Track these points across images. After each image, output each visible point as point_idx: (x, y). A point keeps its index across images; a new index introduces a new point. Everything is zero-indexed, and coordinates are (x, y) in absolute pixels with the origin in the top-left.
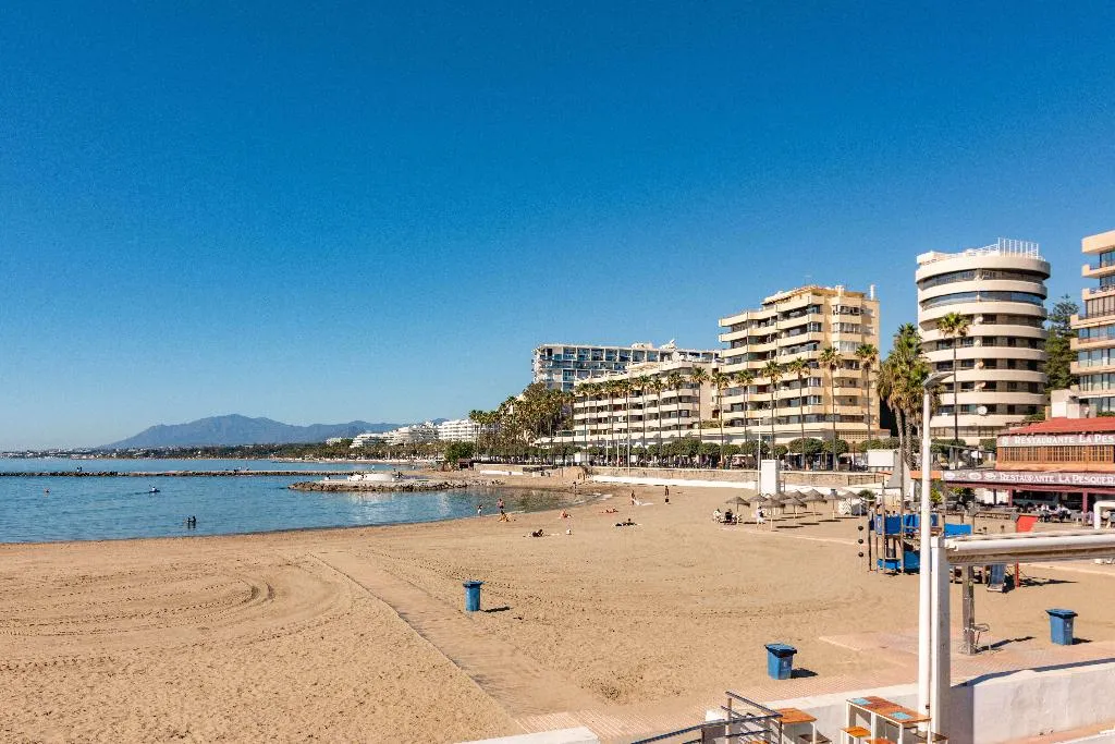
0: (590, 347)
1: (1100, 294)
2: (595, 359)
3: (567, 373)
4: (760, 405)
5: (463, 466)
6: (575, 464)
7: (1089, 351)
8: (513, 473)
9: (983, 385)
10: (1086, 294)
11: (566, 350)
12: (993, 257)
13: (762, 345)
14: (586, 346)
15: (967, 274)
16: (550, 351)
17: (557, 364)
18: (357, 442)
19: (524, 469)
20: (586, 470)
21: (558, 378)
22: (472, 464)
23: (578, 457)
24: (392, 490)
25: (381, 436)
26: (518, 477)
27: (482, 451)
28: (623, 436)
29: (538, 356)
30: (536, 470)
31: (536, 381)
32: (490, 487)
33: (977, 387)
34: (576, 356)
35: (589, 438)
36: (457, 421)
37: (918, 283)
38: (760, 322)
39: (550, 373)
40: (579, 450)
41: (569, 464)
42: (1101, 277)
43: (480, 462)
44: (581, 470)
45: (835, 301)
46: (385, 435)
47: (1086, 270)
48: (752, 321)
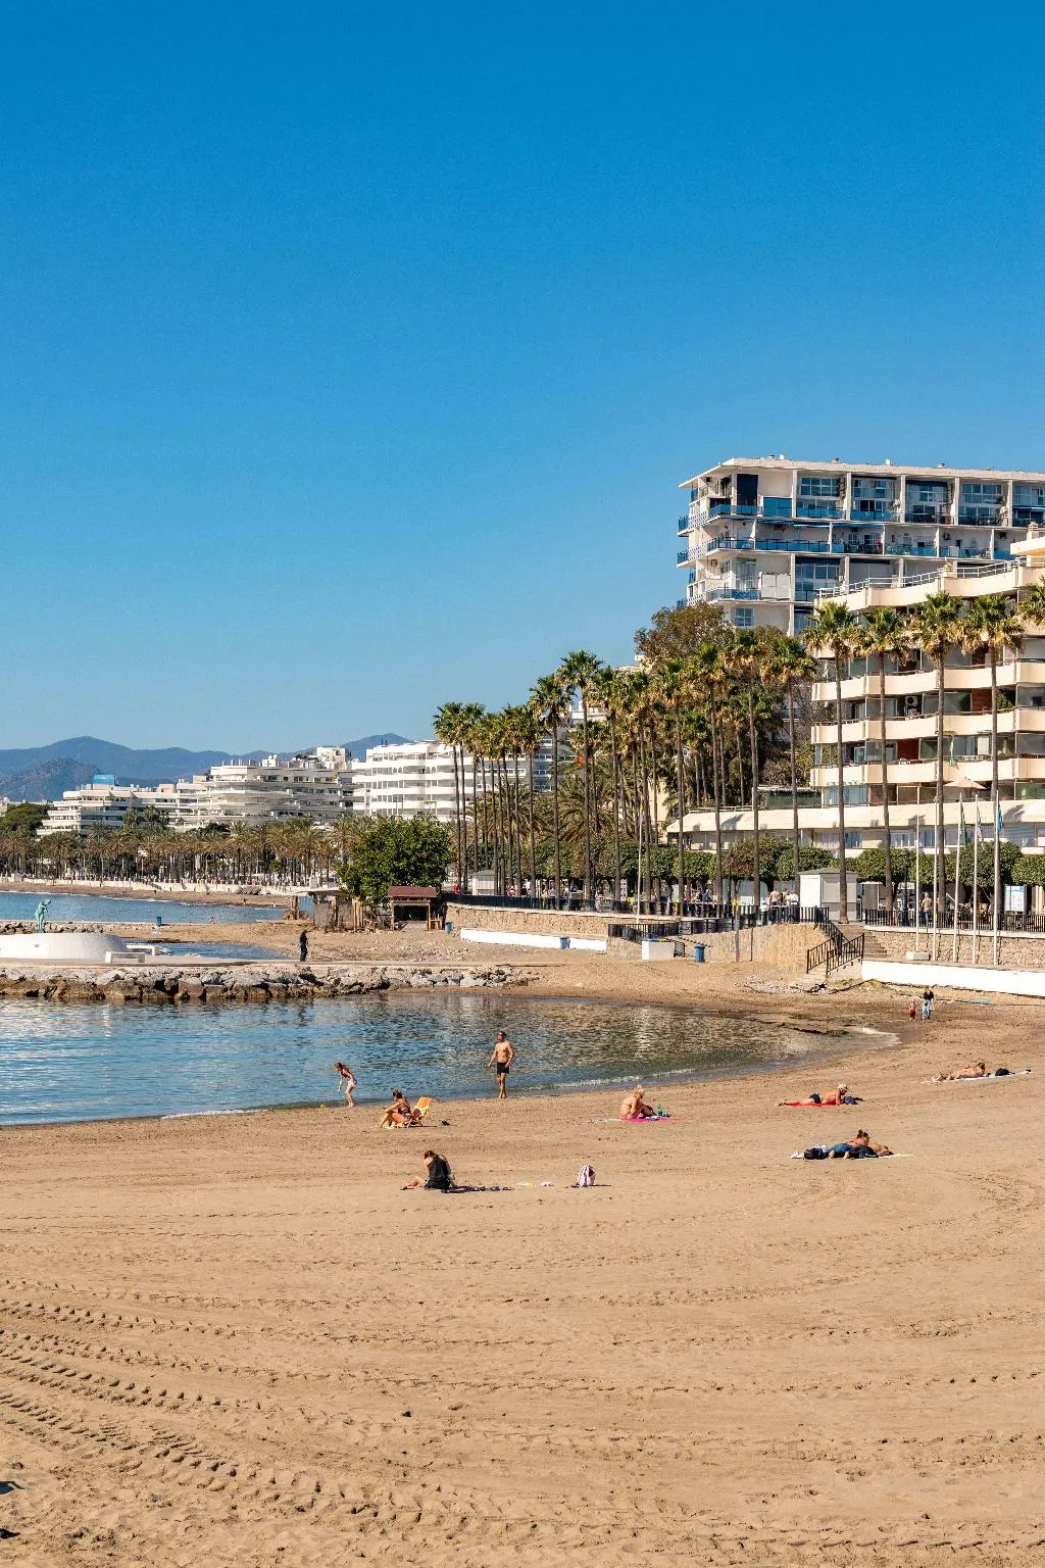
0: (903, 471)
2: (919, 515)
3: (814, 567)
5: (406, 914)
6: (795, 915)
8: (574, 943)
11: (808, 482)
14: (884, 468)
16: (748, 484)
17: (776, 531)
18: (62, 819)
19: (617, 931)
20: (837, 938)
21: (778, 587)
22: (439, 904)
23: (811, 891)
24: (97, 996)
25: (146, 795)
26: (591, 960)
27: (478, 860)
28: (983, 811)
29: (704, 504)
30: (659, 932)
31: (695, 596)
32: (472, 993)
34: (846, 504)
35: (860, 816)
36: (422, 748)
39: (746, 567)
40: (816, 861)
41: (774, 916)
43: (467, 898)
44: (818, 937)
46: (166, 791)
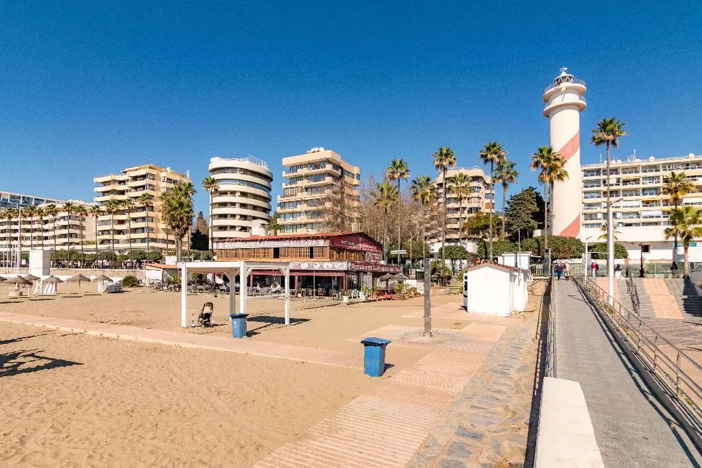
1: (289, 186)
4: (119, 232)
7: (285, 214)
9: (240, 228)
10: (284, 186)
12: (246, 164)
13: (122, 196)
15: (233, 169)
33: (237, 229)
37: (210, 171)
38: (120, 182)
42: (292, 178)
45: (163, 174)
47: (284, 174)
48: (115, 181)
